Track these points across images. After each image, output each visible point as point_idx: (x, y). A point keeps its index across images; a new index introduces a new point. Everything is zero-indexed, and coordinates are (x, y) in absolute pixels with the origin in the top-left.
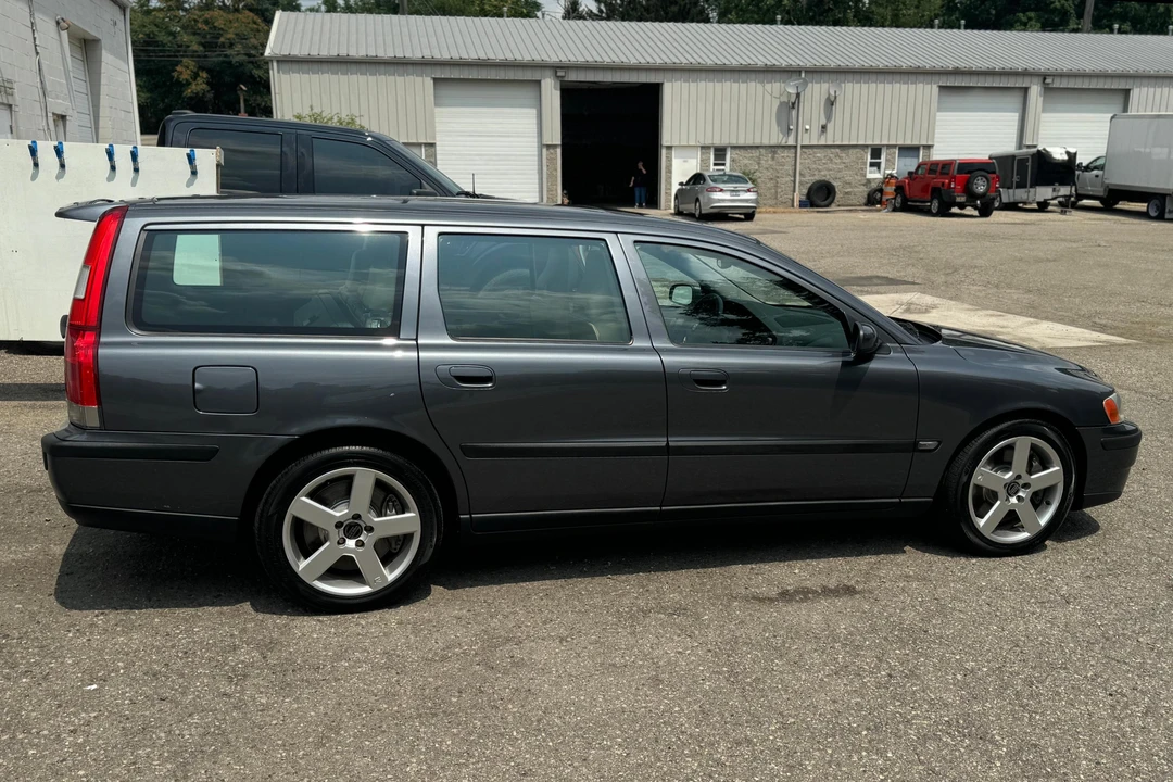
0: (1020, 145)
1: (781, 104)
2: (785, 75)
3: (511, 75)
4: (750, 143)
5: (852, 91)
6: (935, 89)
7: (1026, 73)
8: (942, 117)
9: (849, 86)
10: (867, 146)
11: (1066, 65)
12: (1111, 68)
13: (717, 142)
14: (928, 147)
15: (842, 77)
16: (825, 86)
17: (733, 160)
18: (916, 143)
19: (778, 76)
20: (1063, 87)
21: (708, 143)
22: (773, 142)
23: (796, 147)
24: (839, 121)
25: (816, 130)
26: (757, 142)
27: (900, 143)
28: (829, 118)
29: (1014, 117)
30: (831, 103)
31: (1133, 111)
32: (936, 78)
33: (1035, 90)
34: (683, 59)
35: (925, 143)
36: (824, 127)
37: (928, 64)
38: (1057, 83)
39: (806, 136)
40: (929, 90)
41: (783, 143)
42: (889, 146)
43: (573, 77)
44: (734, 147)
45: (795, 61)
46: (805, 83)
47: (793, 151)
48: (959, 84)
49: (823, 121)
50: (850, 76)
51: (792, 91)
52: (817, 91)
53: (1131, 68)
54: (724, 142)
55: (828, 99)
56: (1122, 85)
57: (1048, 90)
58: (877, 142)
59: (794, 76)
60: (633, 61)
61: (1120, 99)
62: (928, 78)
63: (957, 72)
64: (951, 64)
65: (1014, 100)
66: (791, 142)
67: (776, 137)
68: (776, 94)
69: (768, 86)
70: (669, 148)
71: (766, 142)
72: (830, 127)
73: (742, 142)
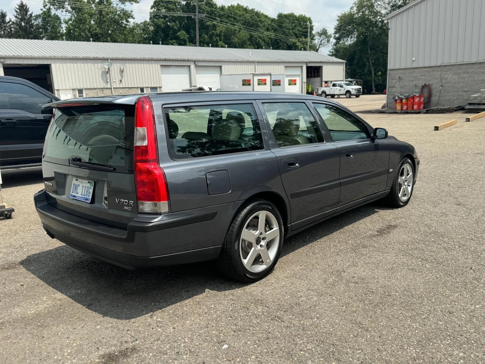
0: (191, 86)
1: (103, 72)
2: (102, 61)
4: (92, 87)
5: (129, 66)
6: (159, 67)
7: (188, 61)
8: (163, 76)
9: (127, 65)
10: (138, 87)
11: (201, 58)
12: (215, 59)
13: (79, 87)
14: (160, 87)
15: (124, 62)
16: (118, 65)
18: (156, 86)
19: (99, 61)
20: (201, 65)
21: (75, 88)
22: (102, 87)
23: (111, 88)
24: (126, 77)
25: (118, 82)
26: (95, 87)
27: (150, 86)
28: (122, 77)
29: (187, 76)
30: (122, 71)
31: (223, 73)
32: (159, 62)
33: (193, 66)
34: (59, 55)
35: (159, 86)
36: (121, 81)
37: (155, 57)
38: (199, 64)
39: (114, 84)
40: (157, 67)
41: (106, 87)
42: (146, 87)
43: (8, 62)
44: (86, 89)
45: (106, 56)
46: (111, 64)
47: (110, 90)
48: (167, 64)
49: (120, 78)
50: (127, 61)
51: (107, 67)
52: (115, 67)
53: (221, 58)
54: (82, 87)
55: (120, 70)
56: (219, 64)
57: (196, 66)
58: (142, 86)
59: (106, 61)
60: (36, 55)
61: (218, 69)
62: (156, 62)
63: (165, 60)
64: (163, 57)
65: (186, 70)
66: (109, 86)
67: (103, 85)
68: (100, 68)
69: (96, 65)
70: (58, 90)
71: (99, 87)
72: (123, 80)
73: (89, 87)
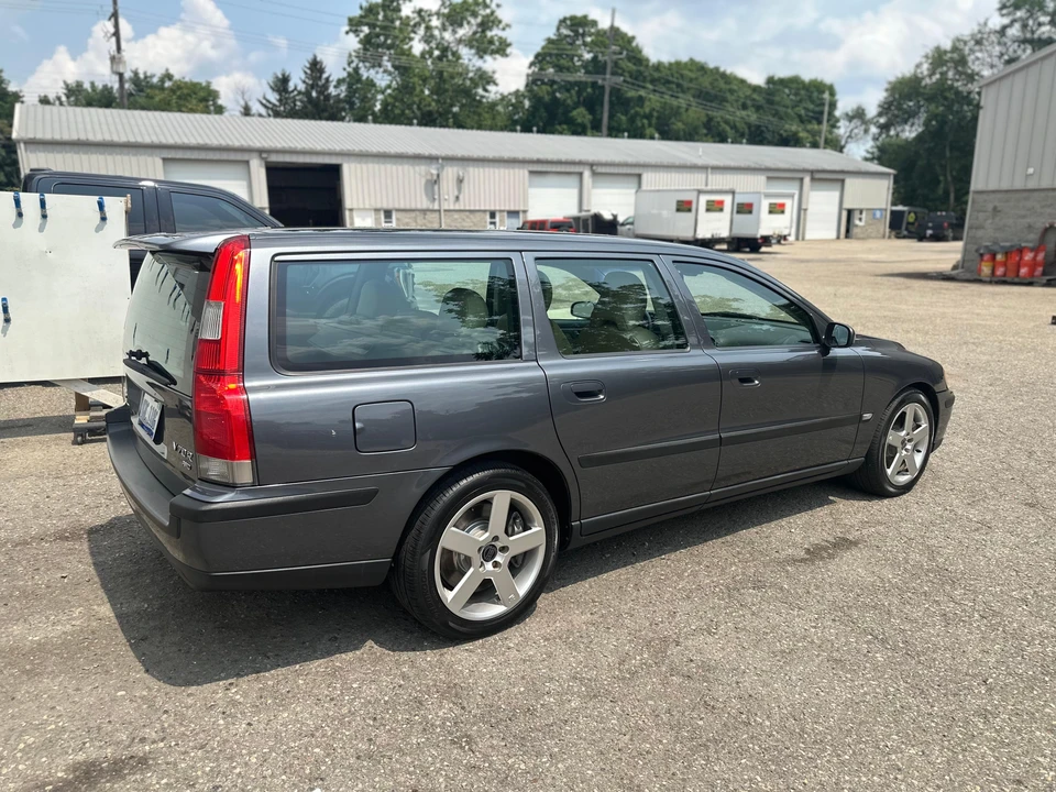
0: (581, 210)
1: (427, 181)
2: (428, 161)
3: (225, 156)
4: (408, 207)
5: (474, 173)
6: (526, 173)
7: (580, 163)
8: (532, 191)
9: (471, 170)
10: (485, 211)
11: (603, 158)
12: (630, 160)
13: (385, 206)
14: (525, 212)
15: (466, 163)
16: (455, 169)
17: (398, 219)
18: (517, 209)
19: (423, 161)
20: (604, 172)
21: (379, 206)
22: (425, 207)
23: (439, 211)
24: (466, 191)
25: (452, 199)
26: (413, 207)
27: (507, 208)
28: (459, 190)
29: (575, 192)
30: (460, 181)
31: (644, 187)
32: (526, 165)
33: (587, 174)
34: (356, 148)
35: (522, 208)
36: (457, 198)
37: (520, 156)
38: (600, 170)
39: (446, 203)
40: (522, 173)
41: (431, 207)
42: (501, 211)
43: (274, 158)
44: (398, 210)
45: (434, 152)
46: (443, 167)
47: (437, 215)
48: (541, 169)
49: (456, 193)
50: (471, 163)
51: (435, 172)
52: (450, 173)
53: (642, 160)
54: (390, 207)
55: (459, 176)
56: (636, 171)
57: (594, 174)
58: (492, 208)
59: (435, 161)
60: (319, 148)
61: (635, 180)
62: (521, 165)
63: (539, 162)
64: (535, 156)
65: (574, 180)
66: (436, 207)
67: (424, 203)
68: (423, 173)
69: (417, 168)
70: (351, 210)
71: (419, 207)
72: (461, 197)
73: (402, 207)
